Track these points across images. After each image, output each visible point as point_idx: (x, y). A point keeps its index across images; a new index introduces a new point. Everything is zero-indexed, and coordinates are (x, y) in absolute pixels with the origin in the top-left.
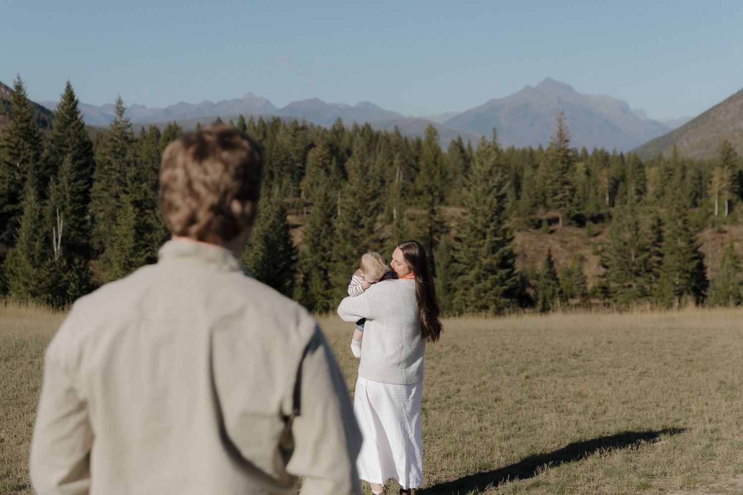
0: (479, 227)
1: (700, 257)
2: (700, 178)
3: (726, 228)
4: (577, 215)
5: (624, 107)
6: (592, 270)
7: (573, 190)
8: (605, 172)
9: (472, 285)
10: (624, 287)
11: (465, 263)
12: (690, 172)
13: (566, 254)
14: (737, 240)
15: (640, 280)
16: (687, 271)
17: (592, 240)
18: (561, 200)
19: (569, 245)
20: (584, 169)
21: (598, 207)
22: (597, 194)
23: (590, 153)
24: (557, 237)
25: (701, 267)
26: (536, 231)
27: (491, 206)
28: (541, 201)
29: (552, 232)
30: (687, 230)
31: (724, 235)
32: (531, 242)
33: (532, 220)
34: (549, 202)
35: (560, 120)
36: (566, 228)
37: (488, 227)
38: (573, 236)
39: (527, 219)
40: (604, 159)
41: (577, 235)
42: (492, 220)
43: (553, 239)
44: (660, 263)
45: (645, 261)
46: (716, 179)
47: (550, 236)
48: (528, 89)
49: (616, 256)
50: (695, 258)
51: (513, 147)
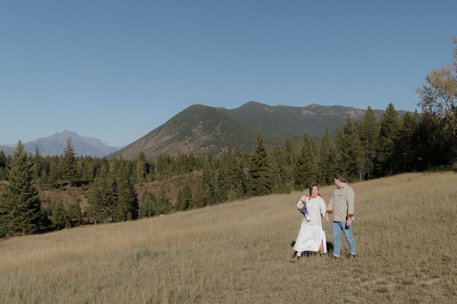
0: (16, 188)
1: (135, 196)
2: (131, 166)
3: (143, 184)
4: (77, 182)
5: (99, 141)
6: (84, 206)
7: (75, 171)
8: (91, 164)
9: (12, 219)
10: (99, 211)
11: (7, 208)
12: (127, 164)
13: (71, 199)
14: (148, 188)
15: (107, 208)
16: (130, 202)
17: (85, 192)
18: (69, 175)
19: (73, 195)
20: (81, 163)
21: (87, 178)
22: (87, 173)
23: (84, 157)
24: (67, 192)
25: (136, 200)
26: (57, 190)
27: (24, 177)
28: (59, 176)
29: (65, 189)
30: (129, 184)
31: (142, 186)
32: (54, 195)
33: (55, 185)
34: (63, 176)
35: (69, 141)
36: (72, 188)
37: (22, 188)
38: (75, 190)
39: (52, 184)
40: (90, 159)
41: (77, 190)
42: (25, 184)
43: (65, 193)
44: (117, 199)
45: (110, 199)
46: (139, 165)
47: (64, 191)
48: (57, 134)
49: (95, 198)
50: (134, 196)
51: (49, 156)
